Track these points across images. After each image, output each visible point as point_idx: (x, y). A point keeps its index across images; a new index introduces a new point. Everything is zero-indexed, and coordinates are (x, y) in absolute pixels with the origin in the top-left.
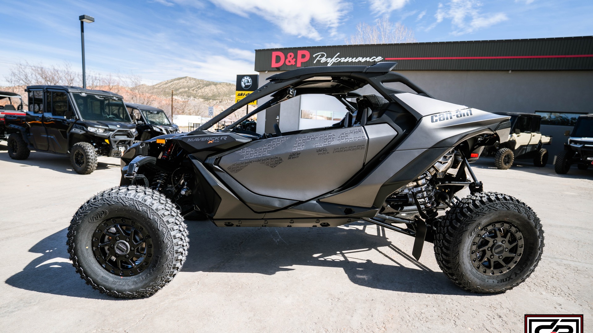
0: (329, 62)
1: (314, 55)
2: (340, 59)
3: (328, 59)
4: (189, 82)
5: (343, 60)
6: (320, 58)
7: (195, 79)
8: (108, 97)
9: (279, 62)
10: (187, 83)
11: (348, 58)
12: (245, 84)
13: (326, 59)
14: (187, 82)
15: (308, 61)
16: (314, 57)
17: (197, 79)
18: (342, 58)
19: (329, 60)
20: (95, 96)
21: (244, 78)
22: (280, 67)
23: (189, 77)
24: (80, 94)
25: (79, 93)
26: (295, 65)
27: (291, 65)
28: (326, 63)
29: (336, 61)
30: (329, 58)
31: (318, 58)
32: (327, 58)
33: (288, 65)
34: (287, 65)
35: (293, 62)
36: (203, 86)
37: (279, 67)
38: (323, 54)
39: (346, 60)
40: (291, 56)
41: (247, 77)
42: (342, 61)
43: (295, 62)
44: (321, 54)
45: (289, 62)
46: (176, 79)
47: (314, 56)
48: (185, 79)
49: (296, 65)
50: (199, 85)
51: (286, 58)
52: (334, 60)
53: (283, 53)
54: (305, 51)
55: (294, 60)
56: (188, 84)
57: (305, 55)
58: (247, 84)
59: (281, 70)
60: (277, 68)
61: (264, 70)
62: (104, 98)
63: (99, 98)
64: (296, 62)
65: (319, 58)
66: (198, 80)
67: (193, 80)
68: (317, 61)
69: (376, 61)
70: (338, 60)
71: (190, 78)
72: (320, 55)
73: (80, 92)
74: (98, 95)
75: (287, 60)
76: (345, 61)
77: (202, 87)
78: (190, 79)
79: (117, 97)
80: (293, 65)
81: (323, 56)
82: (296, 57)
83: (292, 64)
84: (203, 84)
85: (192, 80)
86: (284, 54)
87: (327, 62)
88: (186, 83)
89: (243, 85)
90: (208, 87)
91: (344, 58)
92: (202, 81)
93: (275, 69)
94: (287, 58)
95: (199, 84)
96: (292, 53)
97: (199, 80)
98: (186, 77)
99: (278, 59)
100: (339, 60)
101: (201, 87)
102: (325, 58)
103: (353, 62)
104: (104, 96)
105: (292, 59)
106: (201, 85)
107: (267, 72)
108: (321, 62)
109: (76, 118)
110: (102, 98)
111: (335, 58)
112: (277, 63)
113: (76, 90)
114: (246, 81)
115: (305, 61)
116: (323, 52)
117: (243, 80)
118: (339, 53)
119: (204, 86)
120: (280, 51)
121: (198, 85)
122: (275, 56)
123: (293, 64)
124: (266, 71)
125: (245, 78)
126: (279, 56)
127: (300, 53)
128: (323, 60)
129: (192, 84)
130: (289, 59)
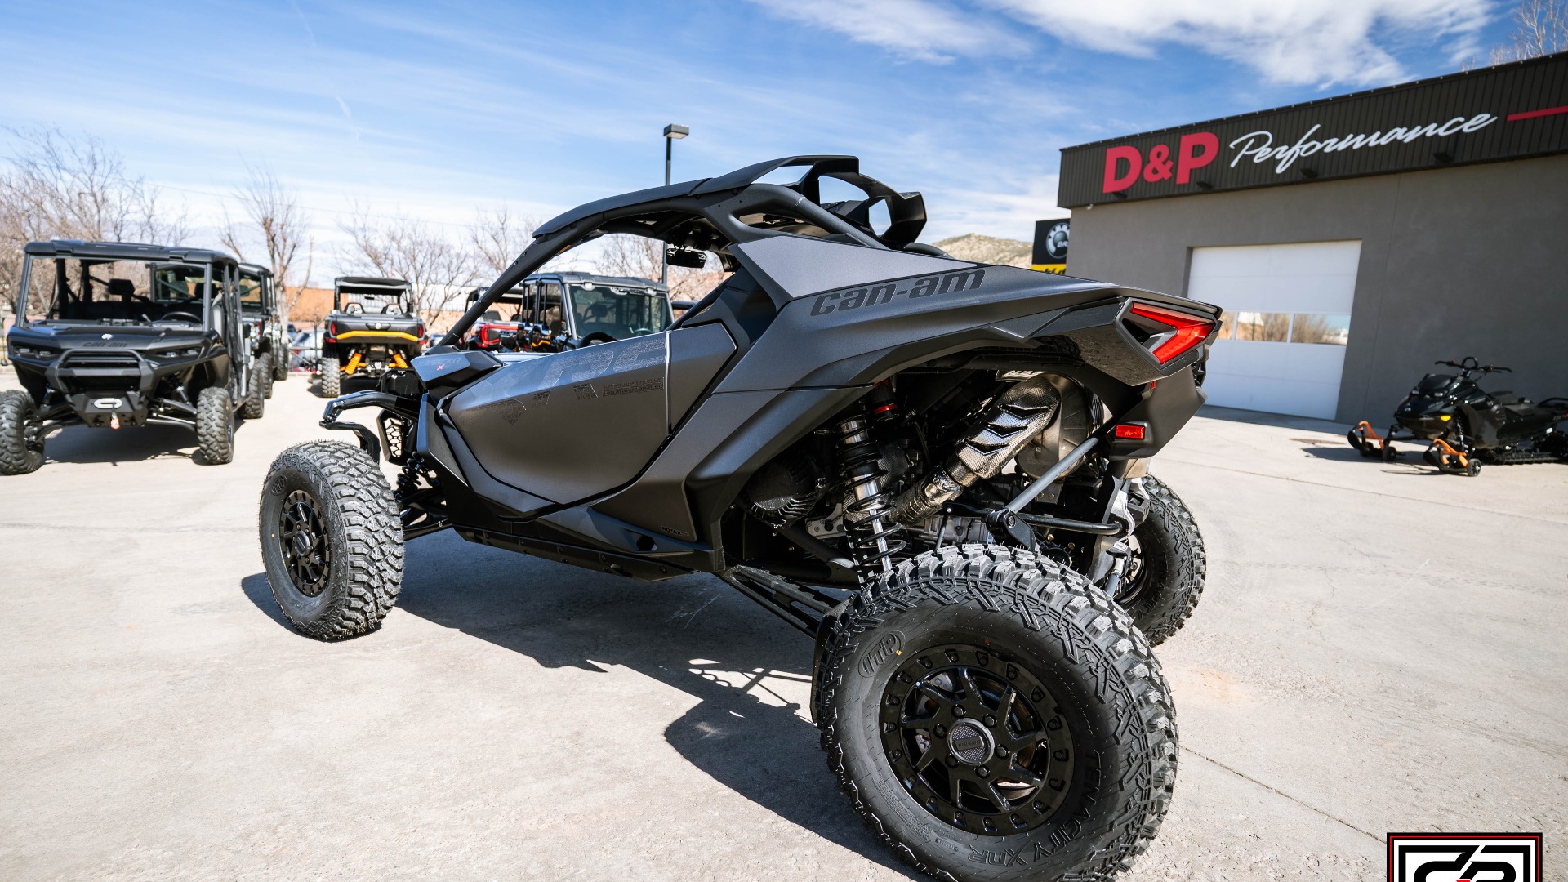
0: (1281, 160)
1: (1232, 142)
2: (1321, 143)
3: (1277, 150)
4: (976, 247)
5: (1331, 145)
6: (1252, 148)
7: (991, 239)
8: (636, 290)
9: (1125, 176)
10: (970, 251)
11: (1351, 136)
12: (1055, 244)
13: (1270, 150)
14: (971, 249)
15: (1212, 162)
16: (1231, 149)
17: (996, 239)
18: (1329, 138)
19: (1283, 152)
20: (611, 288)
21: (1054, 230)
22: (1127, 189)
23: (977, 234)
24: (582, 286)
25: (581, 283)
26: (1170, 178)
27: (1160, 181)
28: (1273, 162)
29: (1305, 152)
30: (1283, 145)
31: (1244, 151)
32: (1273, 146)
33: (1151, 183)
34: (1146, 182)
35: (1165, 173)
36: (1013, 255)
37: (1123, 191)
38: (1261, 135)
39: (1342, 146)
40: (1159, 155)
41: (1062, 226)
42: (1327, 150)
43: (1171, 171)
44: (1254, 137)
45: (1155, 171)
46: (944, 241)
47: (1232, 146)
48: (966, 240)
49: (1175, 181)
50: (1001, 255)
51: (1145, 161)
52: (1299, 149)
53: (1137, 148)
54: (1203, 134)
55: (1170, 164)
56: (973, 252)
57: (1204, 147)
58: (1060, 245)
59: (1129, 198)
60: (1116, 193)
61: (1083, 202)
62: (628, 292)
63: (617, 292)
64: (1174, 170)
65: (1247, 150)
66: (999, 241)
67: (986, 242)
68: (1240, 160)
69: (1466, 130)
70: (1314, 146)
71: (979, 236)
72: (1253, 140)
73: (583, 281)
74: (617, 286)
75: (1149, 169)
76: (1339, 149)
77: (1007, 259)
78: (979, 239)
79: (655, 290)
80: (1165, 181)
81: (1260, 141)
82: (1174, 156)
83: (1163, 178)
84: (1012, 252)
85: (982, 242)
86: (1140, 153)
87: (1275, 160)
88: (968, 252)
89: (1051, 247)
90: (1023, 259)
91: (1335, 140)
92: (1008, 242)
93: (1113, 196)
94: (1149, 162)
95: (1002, 251)
96: (1165, 146)
97: (1002, 240)
98: (968, 236)
99: (1122, 166)
100: (1319, 146)
101: (1005, 259)
102: (1269, 147)
103: (1369, 148)
104: (629, 289)
105: (1164, 163)
106: (1007, 254)
107: (1089, 208)
108: (1256, 160)
109: (567, 334)
110: (623, 292)
111: (1303, 144)
112: (1120, 178)
113: (577, 278)
114: (1059, 236)
115: (1204, 164)
116: (1261, 130)
117: (1052, 234)
118: (1317, 126)
119: (1014, 257)
120: (1128, 145)
121: (998, 254)
122: (1115, 160)
123: (1166, 178)
124: (1088, 205)
125: (1058, 228)
126: (1127, 159)
127: (1187, 142)
128: (1263, 153)
129: (985, 251)
130: (1155, 162)
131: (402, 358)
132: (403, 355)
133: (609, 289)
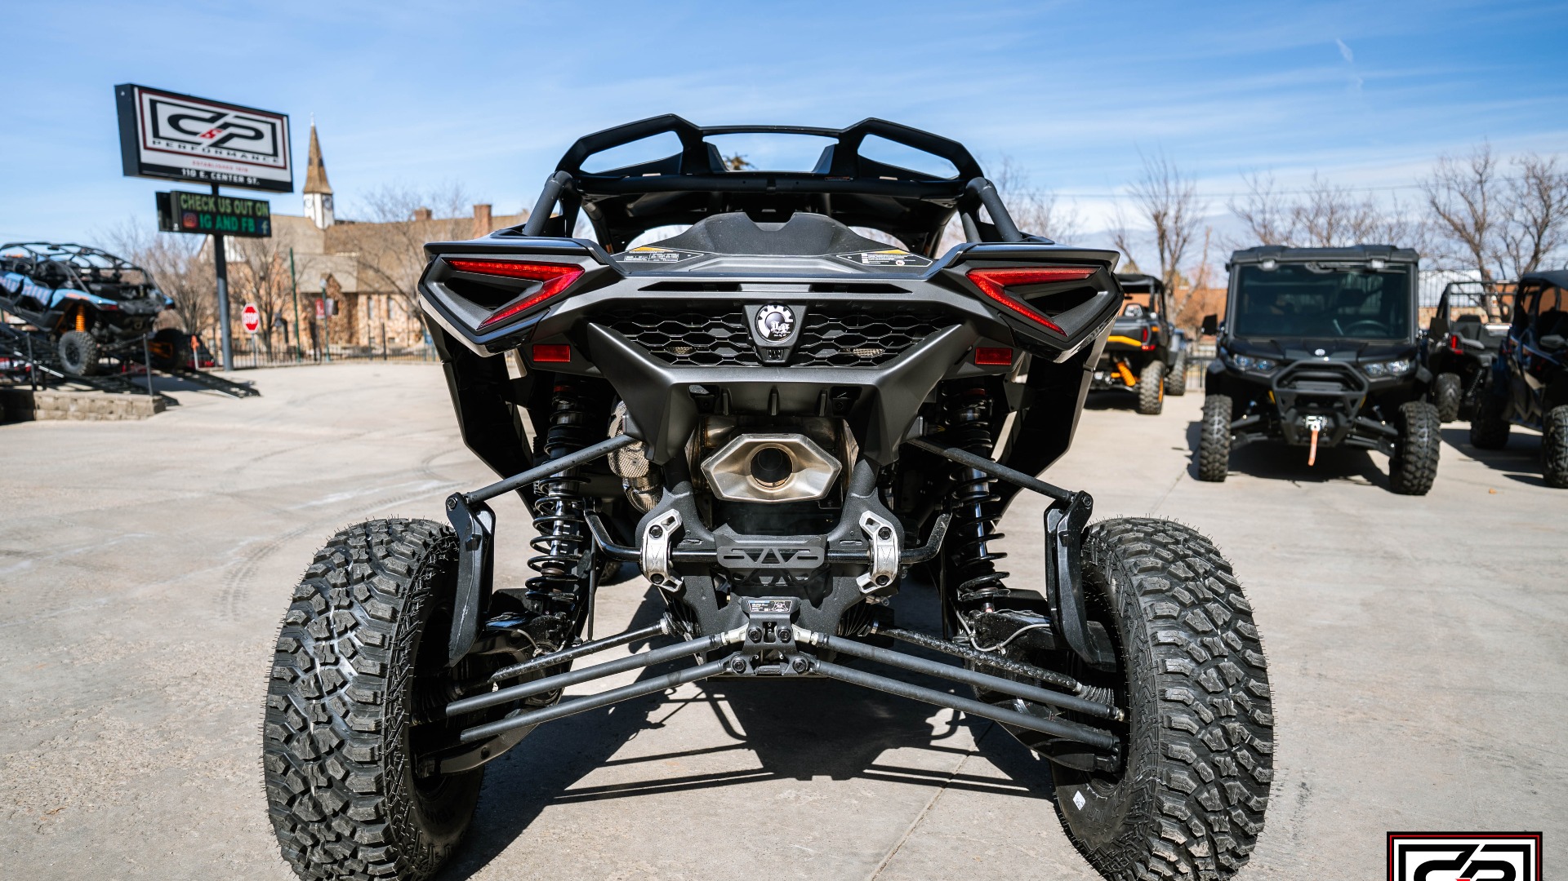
20: (1307, 265)
25: (1258, 262)
63: (1316, 270)
131: (1126, 366)
132: (1128, 363)
133: (1303, 267)
